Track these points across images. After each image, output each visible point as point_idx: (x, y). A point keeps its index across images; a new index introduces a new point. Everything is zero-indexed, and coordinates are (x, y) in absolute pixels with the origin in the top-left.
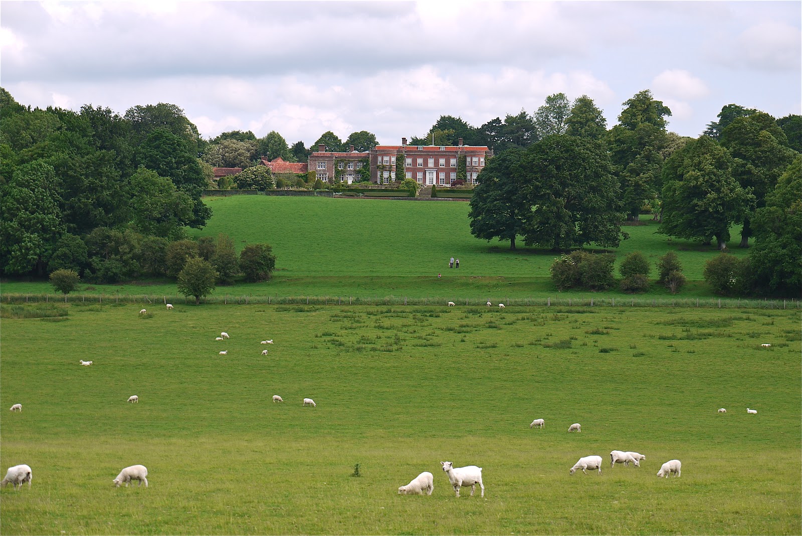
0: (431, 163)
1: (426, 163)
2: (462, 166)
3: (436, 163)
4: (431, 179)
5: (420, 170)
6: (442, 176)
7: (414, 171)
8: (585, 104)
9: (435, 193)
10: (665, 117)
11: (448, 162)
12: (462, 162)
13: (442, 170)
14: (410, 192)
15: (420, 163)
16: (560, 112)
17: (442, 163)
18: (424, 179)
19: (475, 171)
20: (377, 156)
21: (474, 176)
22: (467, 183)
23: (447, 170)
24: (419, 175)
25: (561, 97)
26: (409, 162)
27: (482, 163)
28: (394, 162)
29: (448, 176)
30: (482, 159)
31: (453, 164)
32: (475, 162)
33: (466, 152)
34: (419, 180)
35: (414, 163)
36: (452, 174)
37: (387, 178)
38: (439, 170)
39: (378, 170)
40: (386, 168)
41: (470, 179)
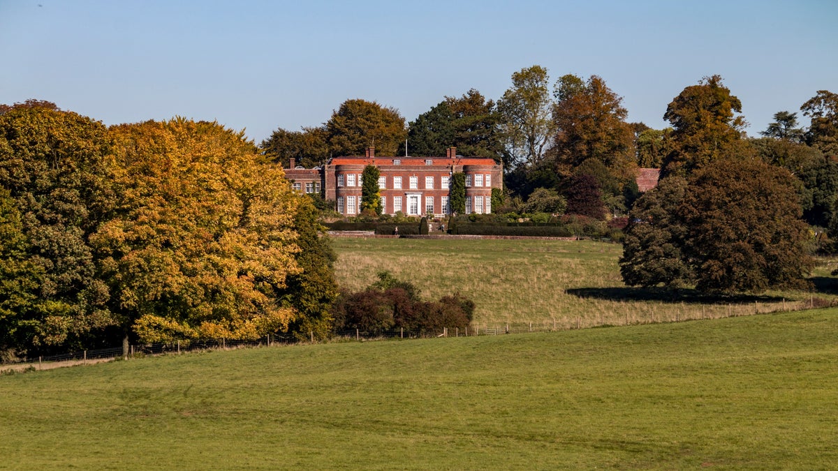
0: (413, 181)
1: (406, 183)
2: (459, 192)
3: (421, 184)
4: (414, 207)
5: (397, 193)
6: (429, 201)
7: (390, 194)
11: (437, 183)
12: (456, 181)
13: (430, 193)
15: (397, 183)
16: (535, 98)
17: (429, 183)
18: (404, 205)
19: (479, 195)
20: (337, 174)
21: (478, 201)
22: (467, 212)
23: (437, 194)
24: (397, 201)
25: (537, 73)
26: (382, 183)
27: (488, 184)
28: (360, 184)
29: (437, 201)
30: (488, 178)
31: (445, 184)
32: (478, 180)
33: (465, 167)
34: (397, 208)
35: (390, 183)
36: (444, 200)
37: (352, 207)
38: (426, 194)
39: (338, 194)
40: (350, 193)
41: (472, 205)
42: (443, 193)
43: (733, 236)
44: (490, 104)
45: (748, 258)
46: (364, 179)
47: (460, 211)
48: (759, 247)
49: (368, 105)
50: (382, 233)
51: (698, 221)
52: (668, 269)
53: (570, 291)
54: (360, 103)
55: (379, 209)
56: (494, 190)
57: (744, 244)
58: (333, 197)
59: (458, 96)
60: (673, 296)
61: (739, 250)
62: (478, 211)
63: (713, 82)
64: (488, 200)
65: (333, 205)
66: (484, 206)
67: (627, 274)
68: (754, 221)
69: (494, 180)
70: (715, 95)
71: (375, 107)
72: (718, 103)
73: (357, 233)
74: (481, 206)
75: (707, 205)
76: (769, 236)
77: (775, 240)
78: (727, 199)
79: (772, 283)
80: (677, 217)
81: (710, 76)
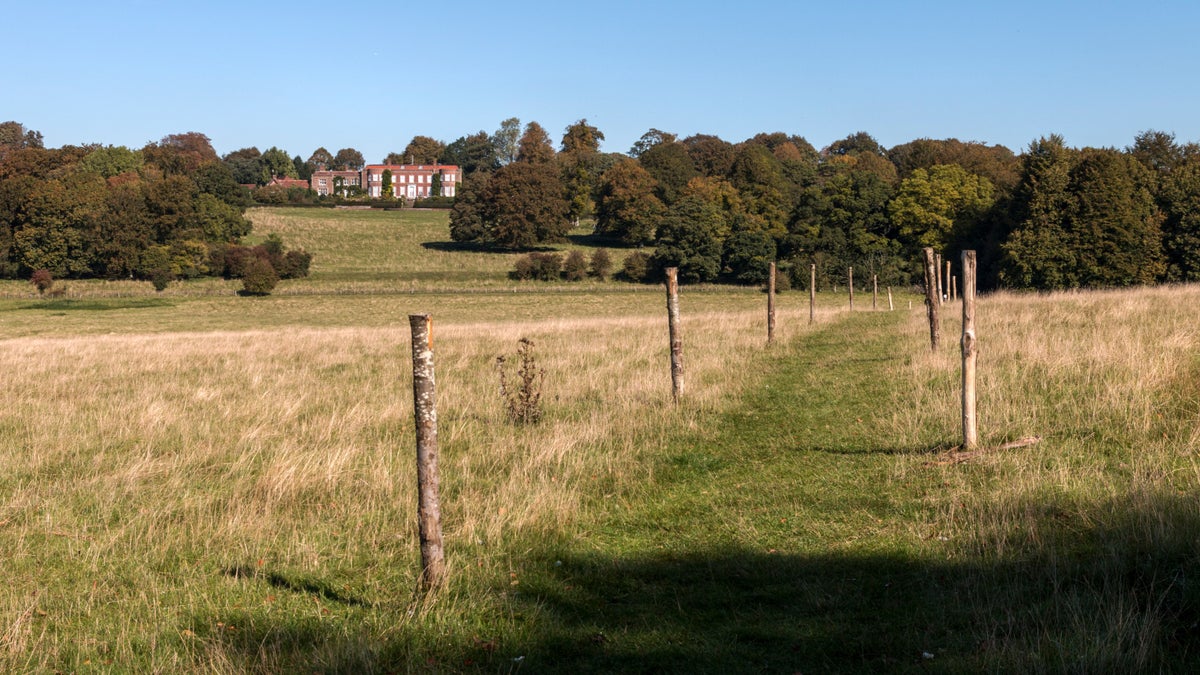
0: (412, 179)
1: (407, 179)
2: (437, 185)
3: (416, 180)
4: (412, 193)
5: (403, 185)
6: (421, 189)
7: (398, 185)
8: (534, 129)
9: (418, 204)
10: (599, 140)
11: (425, 179)
12: (436, 178)
13: (420, 185)
14: (388, 204)
15: (403, 179)
16: (513, 134)
17: (421, 179)
18: (406, 192)
19: (447, 186)
20: (368, 174)
21: (447, 189)
22: (441, 195)
23: (425, 185)
24: (402, 189)
25: (514, 122)
26: (394, 179)
27: (453, 179)
28: (381, 179)
29: (425, 190)
30: (453, 176)
31: (429, 180)
32: (447, 178)
33: (440, 170)
34: (402, 193)
35: (398, 179)
36: (429, 189)
37: (376, 192)
38: (418, 185)
39: (369, 185)
40: (375, 184)
41: (443, 192)
42: (429, 185)
43: (512, 209)
44: (491, 139)
45: (522, 225)
46: (383, 177)
47: (438, 194)
48: (531, 218)
49: (426, 139)
50: (375, 207)
51: (492, 200)
52: (473, 231)
53: (427, 246)
54: (422, 138)
55: (392, 193)
56: (457, 183)
57: (521, 216)
58: (366, 187)
59: (475, 134)
60: (476, 248)
61: (515, 219)
62: (447, 195)
63: (582, 123)
64: (453, 189)
65: (366, 192)
66: (451, 192)
67: (454, 234)
68: (527, 201)
69: (457, 177)
70: (583, 130)
71: (431, 140)
72: (584, 135)
73: (361, 207)
74: (449, 192)
75: (497, 190)
76: (538, 210)
77: (542, 213)
78: (510, 186)
79: (540, 239)
80: (480, 198)
81: (581, 119)
